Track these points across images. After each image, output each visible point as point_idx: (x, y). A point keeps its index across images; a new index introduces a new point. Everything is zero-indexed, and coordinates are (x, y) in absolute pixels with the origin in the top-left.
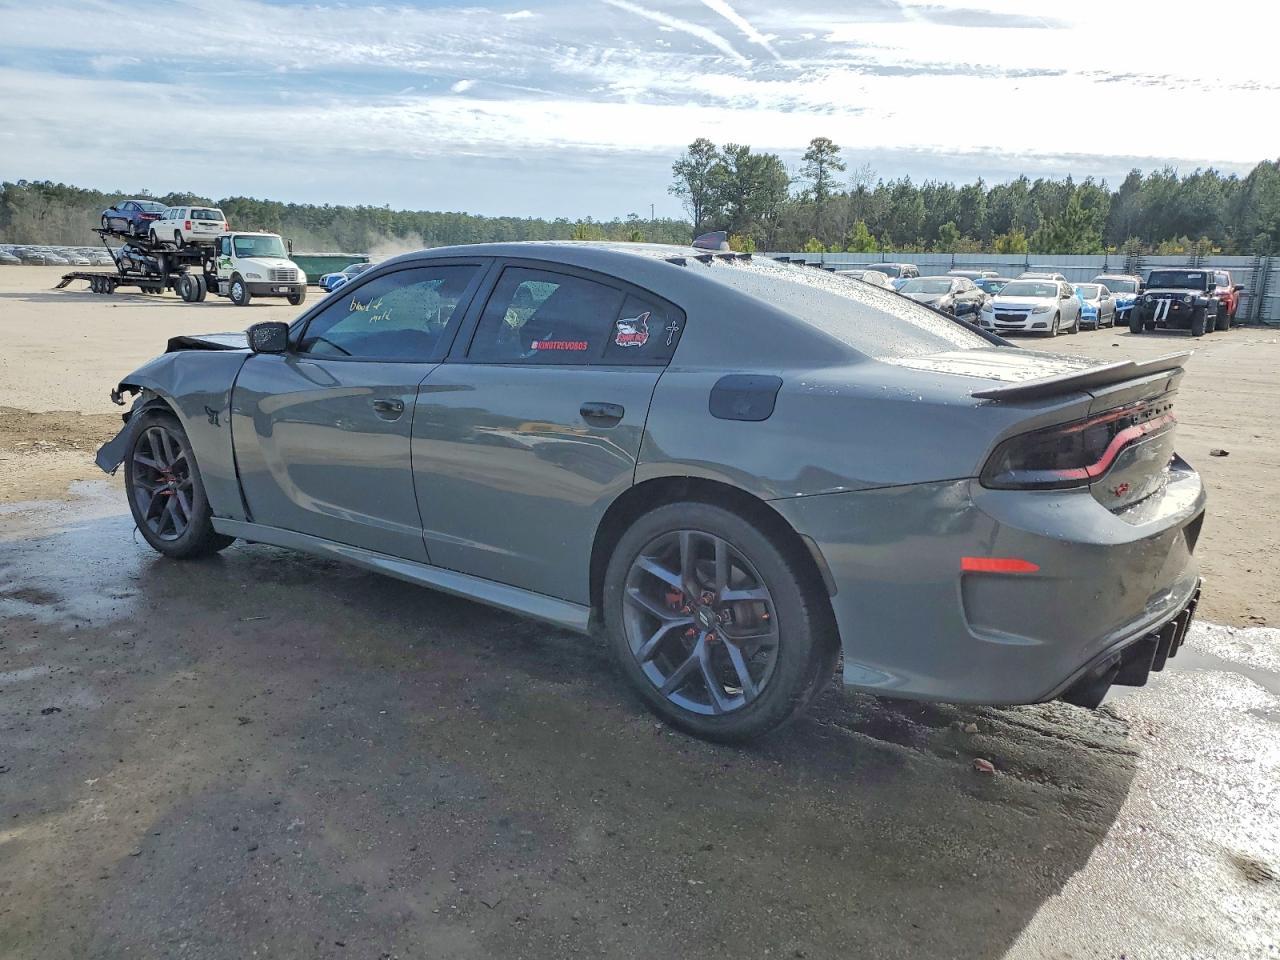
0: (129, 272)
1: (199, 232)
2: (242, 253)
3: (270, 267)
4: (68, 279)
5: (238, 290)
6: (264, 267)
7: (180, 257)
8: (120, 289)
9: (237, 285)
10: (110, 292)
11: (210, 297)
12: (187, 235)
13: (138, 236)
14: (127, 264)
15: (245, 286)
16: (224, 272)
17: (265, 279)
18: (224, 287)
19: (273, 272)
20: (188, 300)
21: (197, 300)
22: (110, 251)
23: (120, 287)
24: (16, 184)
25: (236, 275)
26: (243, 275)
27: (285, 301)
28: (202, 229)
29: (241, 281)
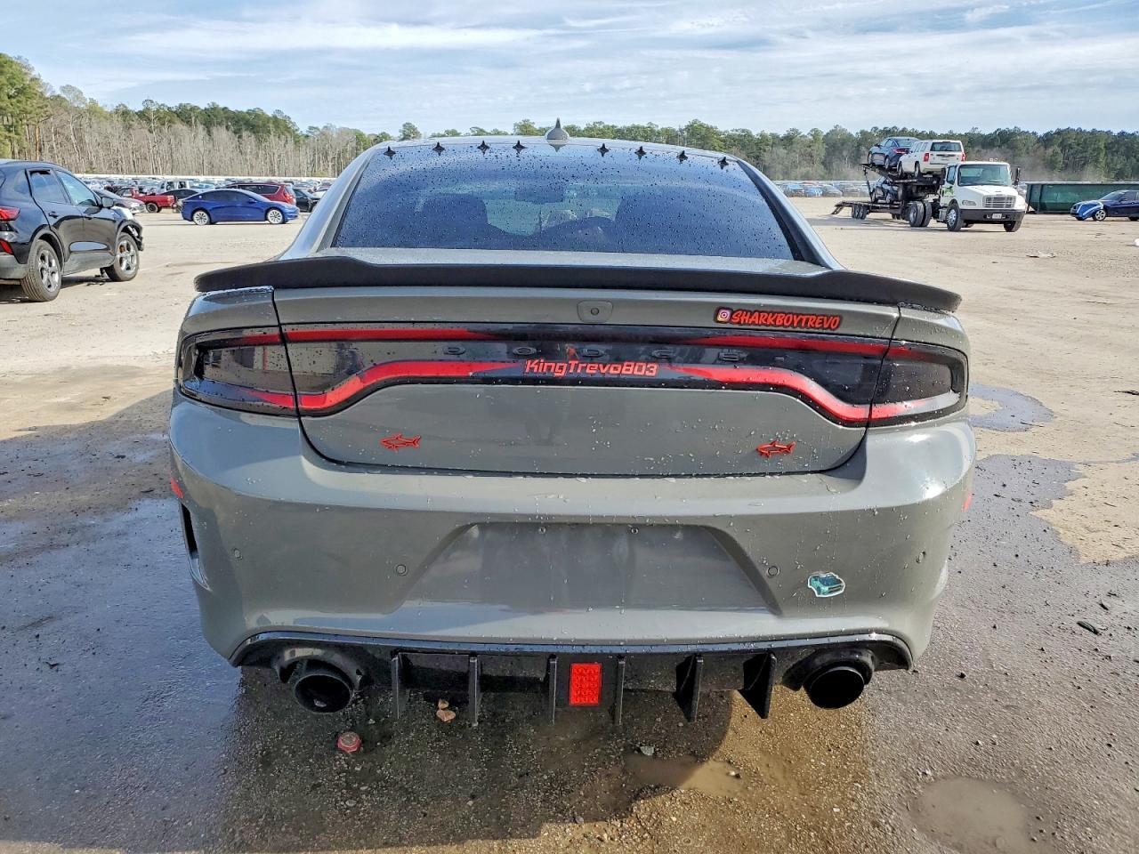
0: (880, 201)
1: (935, 163)
2: (963, 181)
3: (986, 194)
4: (840, 206)
5: (953, 216)
6: (980, 194)
7: (918, 187)
8: (872, 216)
9: (953, 211)
10: (862, 218)
11: (933, 223)
12: (924, 166)
13: (890, 169)
14: (880, 193)
15: (960, 212)
16: (945, 201)
17: (980, 206)
18: (943, 212)
19: (989, 199)
20: (913, 225)
21: (921, 226)
22: (868, 183)
23: (871, 214)
24: (869, 131)
25: (954, 202)
26: (959, 202)
27: (1001, 227)
28: (939, 160)
29: (956, 208)
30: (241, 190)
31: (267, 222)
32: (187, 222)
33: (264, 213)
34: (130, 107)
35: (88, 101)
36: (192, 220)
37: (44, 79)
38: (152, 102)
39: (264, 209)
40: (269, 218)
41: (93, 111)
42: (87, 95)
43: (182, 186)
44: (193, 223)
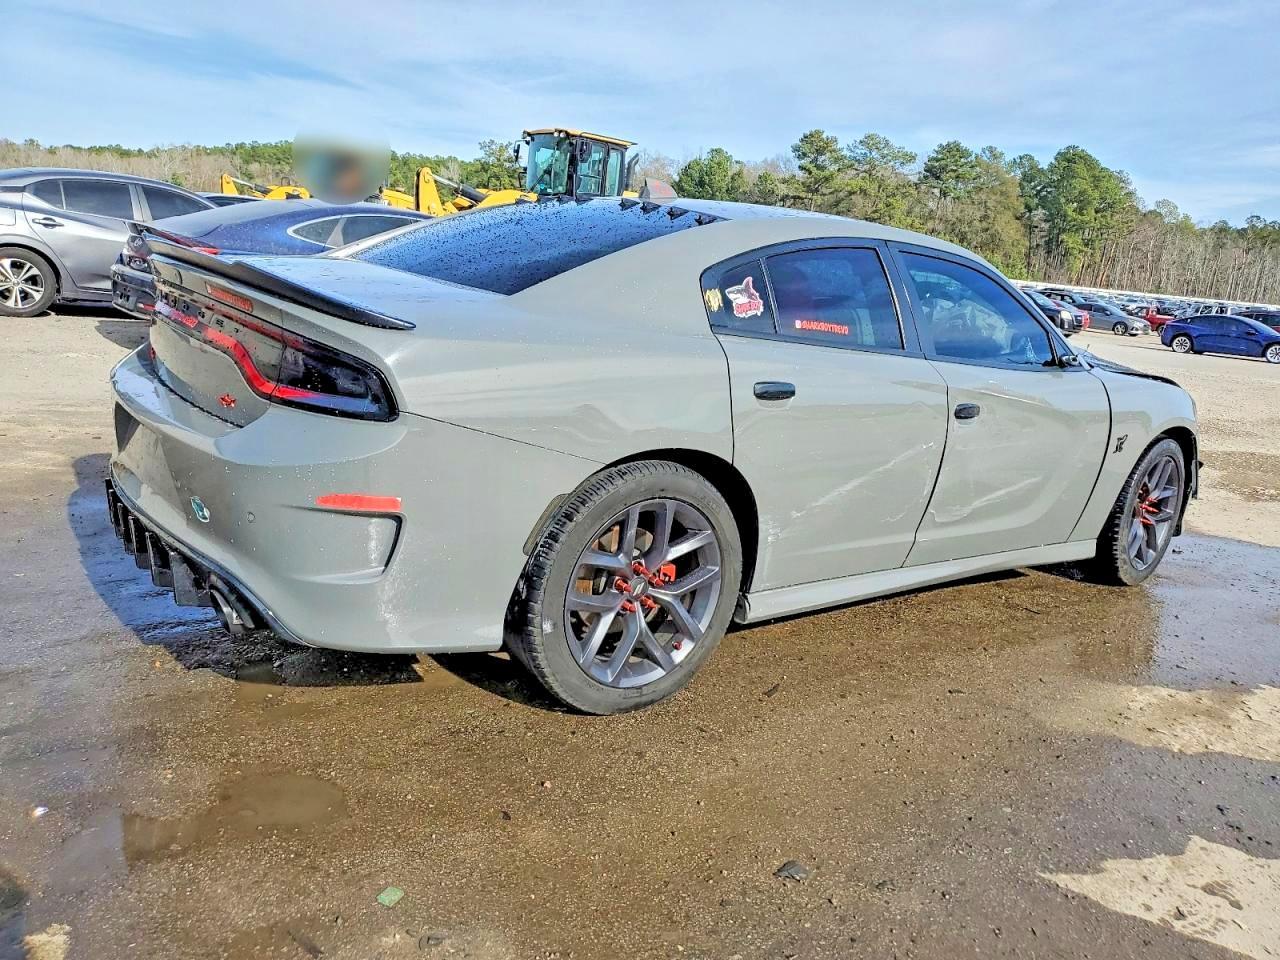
30: (1247, 320)
31: (1264, 359)
32: (1165, 347)
33: (1262, 349)
34: (1231, 224)
35: (1182, 216)
36: (1170, 346)
37: (1139, 194)
38: (1258, 218)
39: (1264, 343)
40: (1269, 356)
41: (1184, 228)
42: (1181, 212)
43: (1222, 312)
44: (1171, 349)
